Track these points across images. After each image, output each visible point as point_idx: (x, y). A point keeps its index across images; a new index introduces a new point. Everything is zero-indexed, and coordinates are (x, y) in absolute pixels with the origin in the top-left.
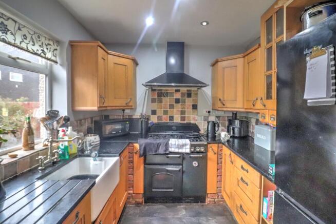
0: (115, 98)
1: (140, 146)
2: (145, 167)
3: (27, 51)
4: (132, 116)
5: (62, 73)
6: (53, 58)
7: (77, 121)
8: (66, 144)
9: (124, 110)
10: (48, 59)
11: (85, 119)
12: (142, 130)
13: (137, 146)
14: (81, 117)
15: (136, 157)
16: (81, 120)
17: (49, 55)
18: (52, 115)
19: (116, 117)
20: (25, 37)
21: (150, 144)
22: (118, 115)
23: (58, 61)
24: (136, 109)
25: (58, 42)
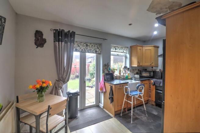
0: (145, 62)
1: (153, 81)
2: (155, 91)
3: (120, 52)
4: (156, 70)
5: (128, 56)
6: (126, 52)
7: (132, 70)
8: (127, 75)
9: (152, 67)
10: (125, 53)
11: (136, 69)
12: (159, 76)
13: (152, 81)
14: (134, 69)
15: (152, 86)
16: (134, 70)
17: (125, 52)
18: (125, 67)
19: (149, 70)
20: (119, 49)
21: (157, 81)
22: (150, 69)
23: (127, 52)
24: (158, 66)
25: (127, 47)
